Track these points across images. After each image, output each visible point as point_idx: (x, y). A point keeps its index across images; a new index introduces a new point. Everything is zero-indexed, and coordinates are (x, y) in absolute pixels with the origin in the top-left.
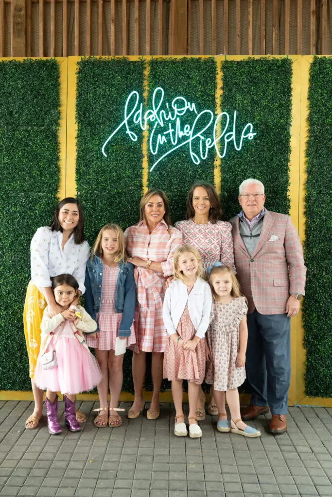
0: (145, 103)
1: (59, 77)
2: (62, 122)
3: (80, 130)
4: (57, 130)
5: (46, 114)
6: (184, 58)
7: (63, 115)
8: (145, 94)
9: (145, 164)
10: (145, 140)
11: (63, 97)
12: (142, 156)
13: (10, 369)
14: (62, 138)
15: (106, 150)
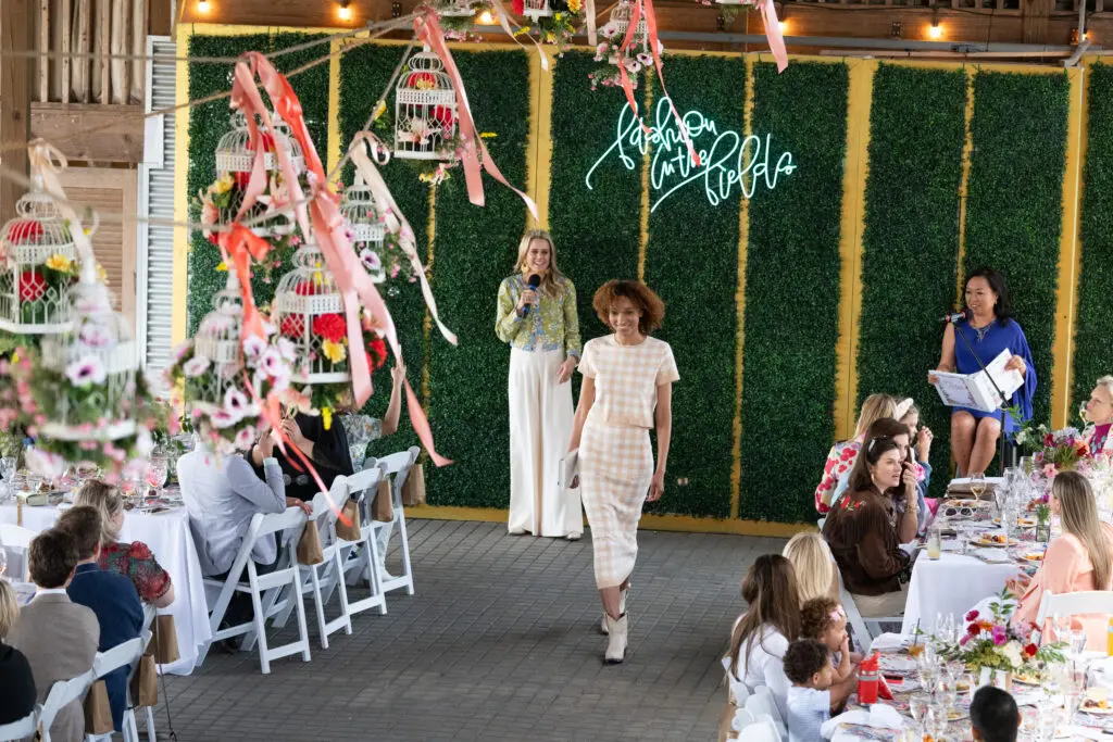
0: (647, 116)
1: (528, 74)
2: (532, 138)
3: (556, 150)
4: (524, 149)
5: (509, 125)
6: (703, 55)
7: (533, 126)
8: (648, 103)
9: (645, 200)
10: (646, 167)
11: (533, 102)
12: (640, 191)
13: (453, 475)
14: (531, 161)
15: (592, 180)
